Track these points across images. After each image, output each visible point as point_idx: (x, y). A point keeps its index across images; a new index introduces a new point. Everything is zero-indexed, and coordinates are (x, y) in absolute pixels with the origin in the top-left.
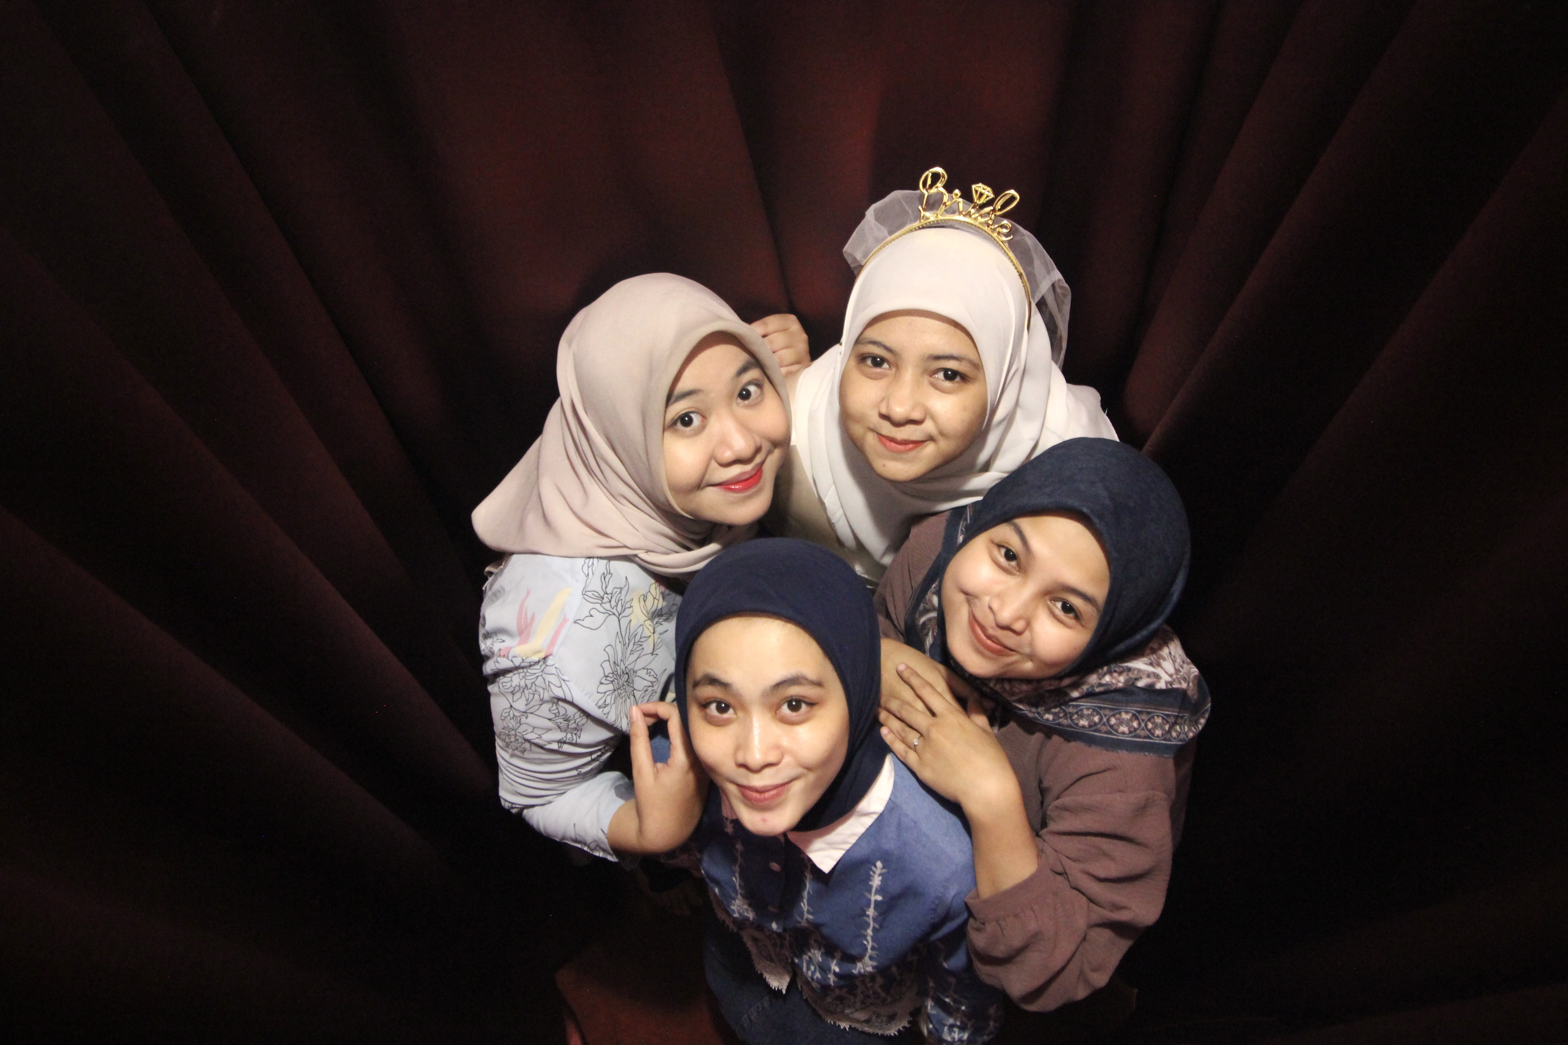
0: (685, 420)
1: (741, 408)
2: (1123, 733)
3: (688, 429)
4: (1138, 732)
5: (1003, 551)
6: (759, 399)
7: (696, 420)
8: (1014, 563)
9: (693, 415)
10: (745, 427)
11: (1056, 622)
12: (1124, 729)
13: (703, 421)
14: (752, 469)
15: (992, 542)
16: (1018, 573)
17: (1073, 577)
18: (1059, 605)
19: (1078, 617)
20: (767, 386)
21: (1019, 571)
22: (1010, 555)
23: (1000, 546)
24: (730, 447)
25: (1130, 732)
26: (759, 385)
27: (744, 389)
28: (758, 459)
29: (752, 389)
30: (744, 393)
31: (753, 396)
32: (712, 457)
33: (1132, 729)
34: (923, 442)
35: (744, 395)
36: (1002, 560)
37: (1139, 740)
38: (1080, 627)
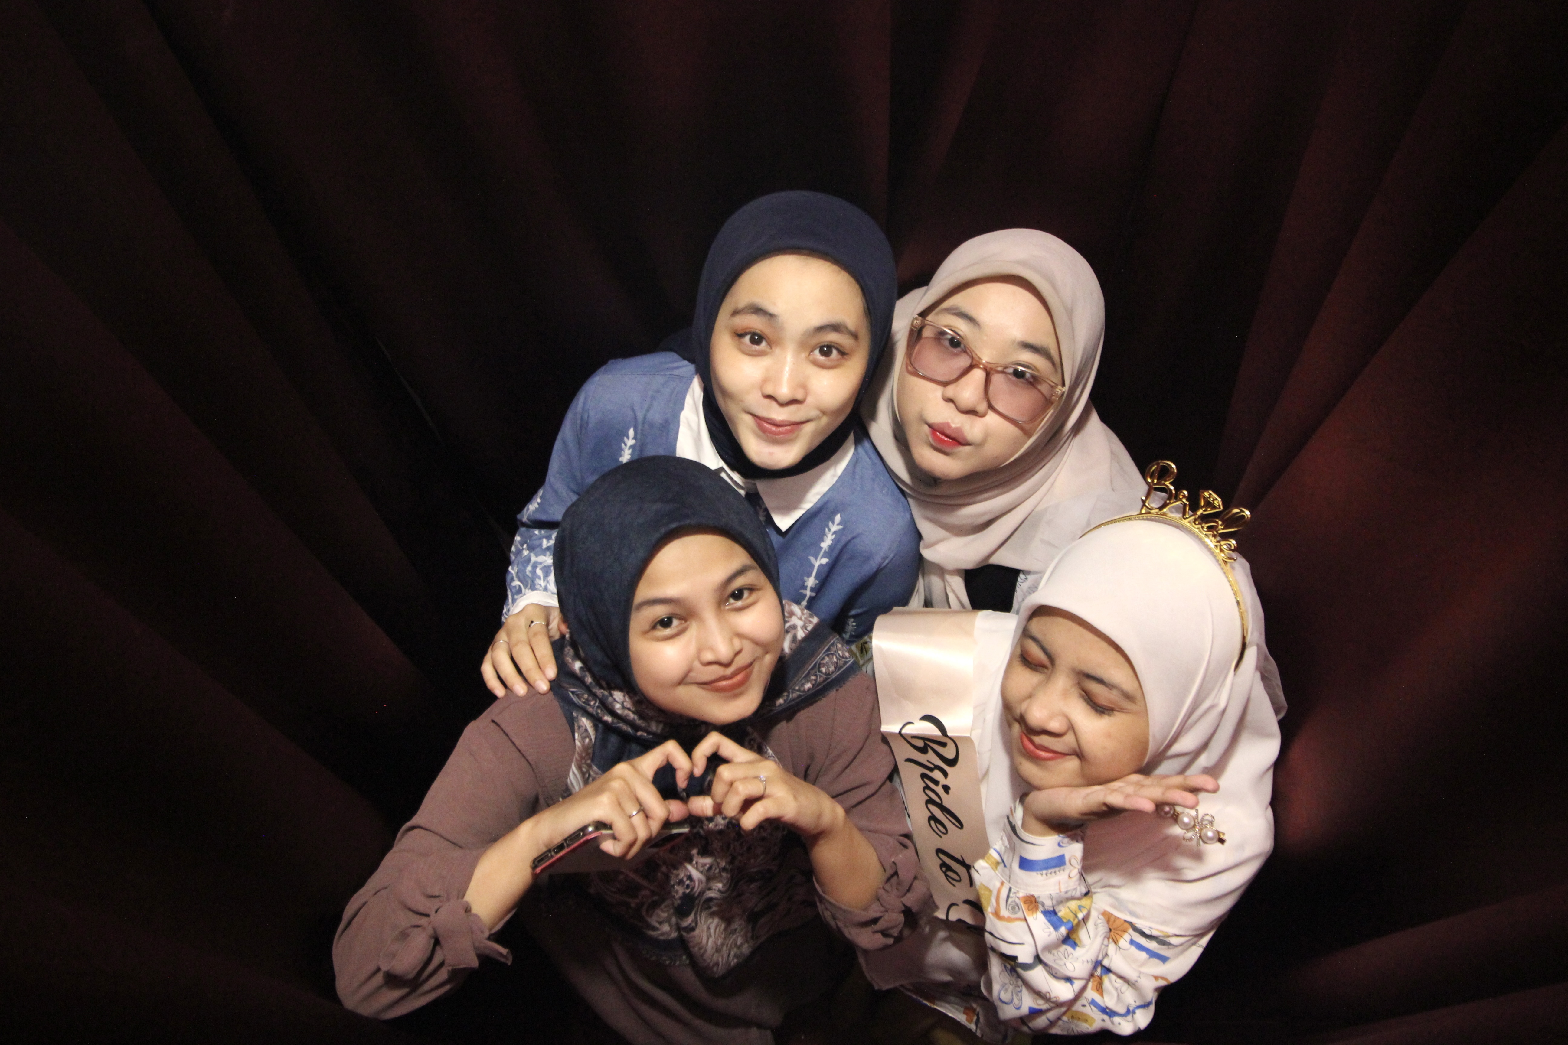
5: (659, 627)
8: (675, 622)
11: (746, 611)
15: (646, 633)
16: (688, 623)
17: (719, 573)
18: (732, 601)
19: (752, 589)
21: (686, 620)
22: (665, 623)
23: (654, 627)
34: (1064, 754)
36: (668, 632)
38: (760, 593)
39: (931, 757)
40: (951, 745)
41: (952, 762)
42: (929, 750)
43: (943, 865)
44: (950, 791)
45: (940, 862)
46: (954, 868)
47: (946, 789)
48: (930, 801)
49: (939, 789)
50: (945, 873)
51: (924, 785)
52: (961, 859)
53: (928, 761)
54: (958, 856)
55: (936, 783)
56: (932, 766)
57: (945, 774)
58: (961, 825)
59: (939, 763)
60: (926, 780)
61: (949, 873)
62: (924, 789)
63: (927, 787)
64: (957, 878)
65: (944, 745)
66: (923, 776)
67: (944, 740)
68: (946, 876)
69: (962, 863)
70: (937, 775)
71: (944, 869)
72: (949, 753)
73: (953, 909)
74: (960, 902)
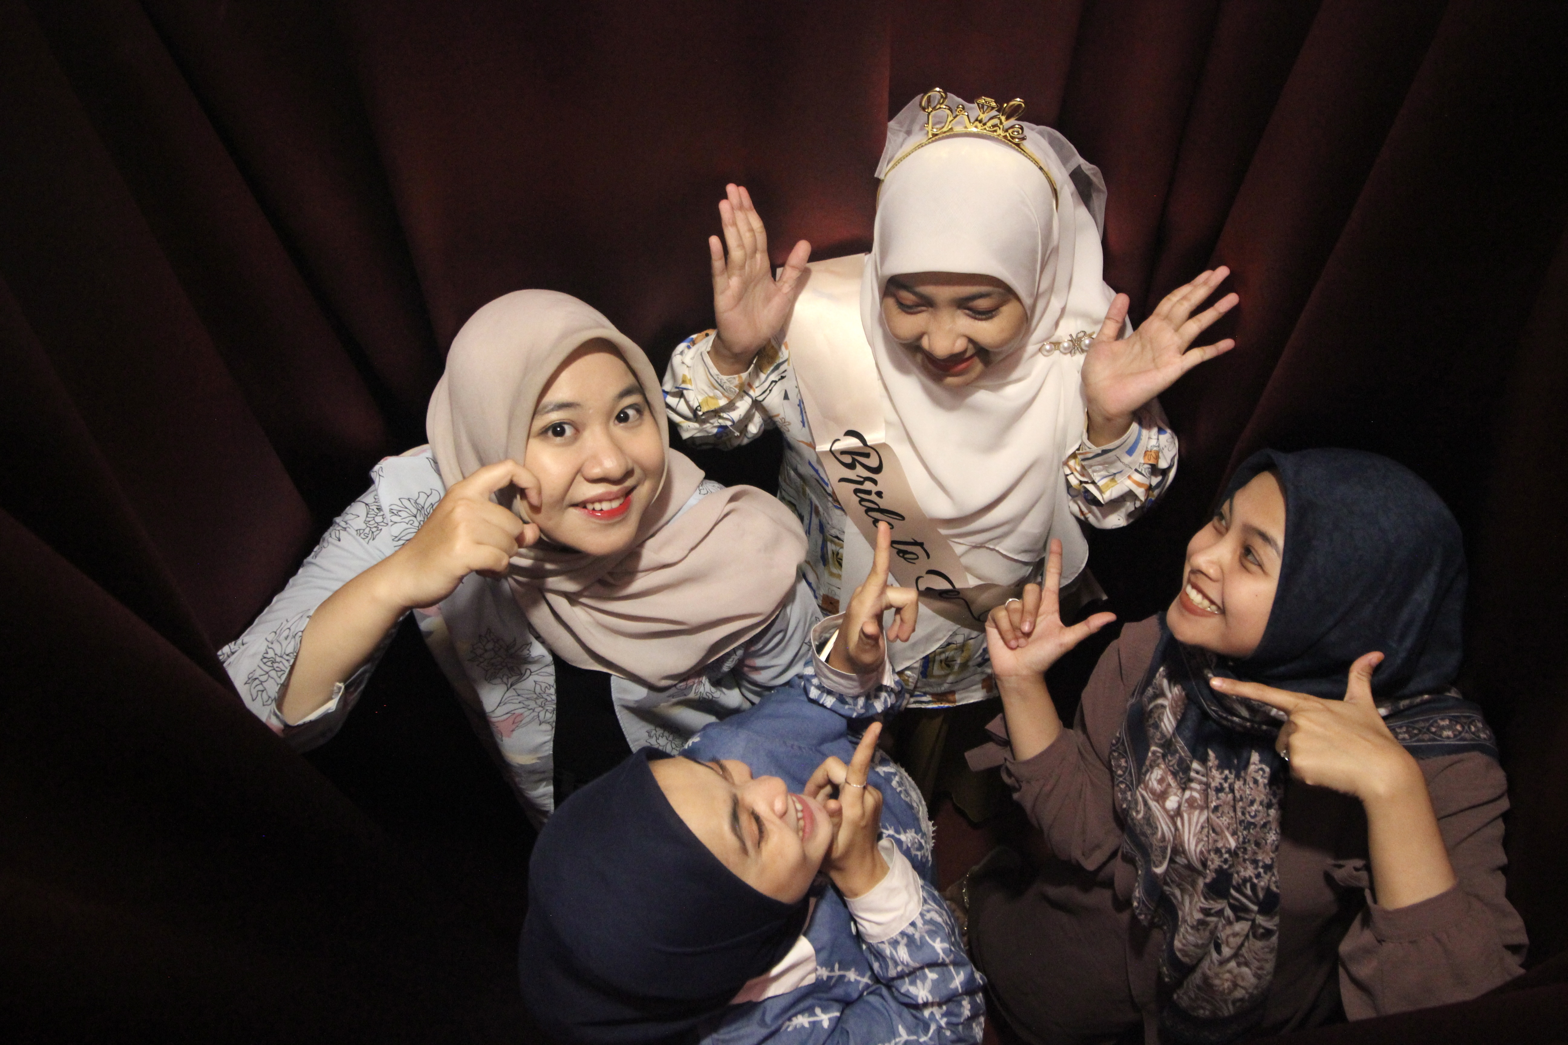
0: (557, 430)
1: (618, 430)
2: (1448, 738)
3: (558, 439)
4: (1463, 734)
6: (637, 423)
7: (569, 431)
9: (566, 427)
10: (618, 448)
12: (1447, 733)
13: (576, 434)
14: (619, 491)
20: (647, 414)
24: (600, 464)
25: (1455, 736)
26: (639, 411)
27: (622, 411)
28: (629, 483)
29: (631, 412)
30: (622, 415)
31: (631, 419)
32: (579, 471)
33: (1457, 733)
35: (622, 418)
37: (1465, 743)
39: (861, 471)
40: (873, 454)
41: (878, 470)
42: (857, 464)
43: (899, 552)
44: (883, 495)
45: (896, 551)
46: (909, 550)
47: (879, 494)
48: (868, 510)
49: (873, 497)
50: (903, 557)
51: (859, 499)
52: (912, 541)
53: (858, 476)
54: (910, 540)
55: (869, 492)
56: (862, 480)
57: (875, 482)
58: (903, 518)
59: (867, 474)
60: (859, 494)
61: (907, 556)
62: (860, 502)
63: (862, 500)
64: (914, 557)
65: (867, 455)
66: (856, 491)
67: (867, 450)
68: (905, 559)
69: (915, 543)
70: (868, 486)
71: (901, 555)
72: (873, 462)
73: (920, 581)
74: (923, 574)
